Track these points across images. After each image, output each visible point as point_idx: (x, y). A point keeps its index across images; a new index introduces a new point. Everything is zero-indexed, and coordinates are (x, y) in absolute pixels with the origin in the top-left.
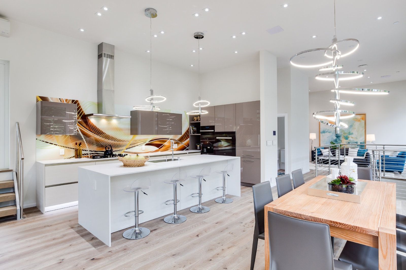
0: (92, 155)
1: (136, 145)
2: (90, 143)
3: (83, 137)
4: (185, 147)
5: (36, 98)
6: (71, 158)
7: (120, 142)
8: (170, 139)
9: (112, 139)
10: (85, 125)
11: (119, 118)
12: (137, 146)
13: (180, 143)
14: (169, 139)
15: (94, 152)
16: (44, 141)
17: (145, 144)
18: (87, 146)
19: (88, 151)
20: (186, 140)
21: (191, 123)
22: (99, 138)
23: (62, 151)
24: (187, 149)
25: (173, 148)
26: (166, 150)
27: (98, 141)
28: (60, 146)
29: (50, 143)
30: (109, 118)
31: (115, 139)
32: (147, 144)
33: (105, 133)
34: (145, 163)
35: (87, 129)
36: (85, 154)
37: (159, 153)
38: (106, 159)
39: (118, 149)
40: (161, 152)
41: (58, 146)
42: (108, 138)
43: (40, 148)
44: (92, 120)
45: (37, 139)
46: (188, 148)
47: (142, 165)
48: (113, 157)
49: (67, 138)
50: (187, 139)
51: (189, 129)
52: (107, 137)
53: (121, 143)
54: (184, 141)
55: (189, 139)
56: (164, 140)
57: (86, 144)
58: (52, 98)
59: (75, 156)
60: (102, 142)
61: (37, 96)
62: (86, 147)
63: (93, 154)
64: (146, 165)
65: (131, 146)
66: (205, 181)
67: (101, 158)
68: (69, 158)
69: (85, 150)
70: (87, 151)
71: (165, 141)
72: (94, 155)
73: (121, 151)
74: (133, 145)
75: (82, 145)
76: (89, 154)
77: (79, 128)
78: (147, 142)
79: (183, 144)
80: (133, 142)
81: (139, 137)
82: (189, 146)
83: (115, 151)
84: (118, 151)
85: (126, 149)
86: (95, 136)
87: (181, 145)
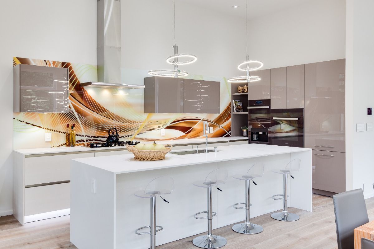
0: (90, 142)
1: (152, 128)
2: (87, 124)
3: (77, 116)
4: (224, 132)
5: (13, 60)
6: (60, 146)
7: (129, 123)
8: (202, 119)
9: (118, 118)
10: (79, 98)
11: (128, 89)
12: (154, 129)
13: (217, 126)
14: (200, 120)
15: (92, 138)
16: (23, 122)
18: (83, 129)
19: (85, 136)
20: (225, 121)
21: (233, 95)
22: (100, 118)
23: (48, 135)
24: (228, 136)
25: (206, 134)
26: (197, 136)
27: (98, 122)
28: (46, 129)
29: (32, 125)
30: (114, 88)
31: (122, 120)
32: (168, 128)
33: (108, 111)
34: (166, 156)
35: (82, 104)
37: (186, 141)
38: (109, 148)
39: (126, 134)
40: (188, 138)
41: (43, 128)
42: (111, 118)
43: (19, 132)
44: (90, 92)
45: (14, 119)
46: (228, 133)
47: (162, 158)
48: (119, 145)
49: (56, 117)
50: (228, 119)
51: (230, 105)
52: (111, 116)
53: (131, 124)
54: (224, 123)
55: (230, 120)
57: (81, 126)
58: (34, 60)
59: (65, 143)
60: (103, 124)
61: (14, 57)
62: (81, 131)
63: (90, 140)
64: (168, 159)
65: (144, 130)
66: (256, 184)
67: (102, 147)
68: (58, 146)
69: (80, 136)
70: (83, 136)
71: (195, 123)
72: (92, 142)
73: (130, 137)
74: (148, 129)
75: (76, 128)
76: (85, 141)
77: (72, 103)
79: (221, 128)
80: (148, 124)
81: (156, 117)
82: (230, 131)
83: (122, 137)
84: (127, 137)
85: (138, 134)
86: (94, 115)
87: (218, 129)
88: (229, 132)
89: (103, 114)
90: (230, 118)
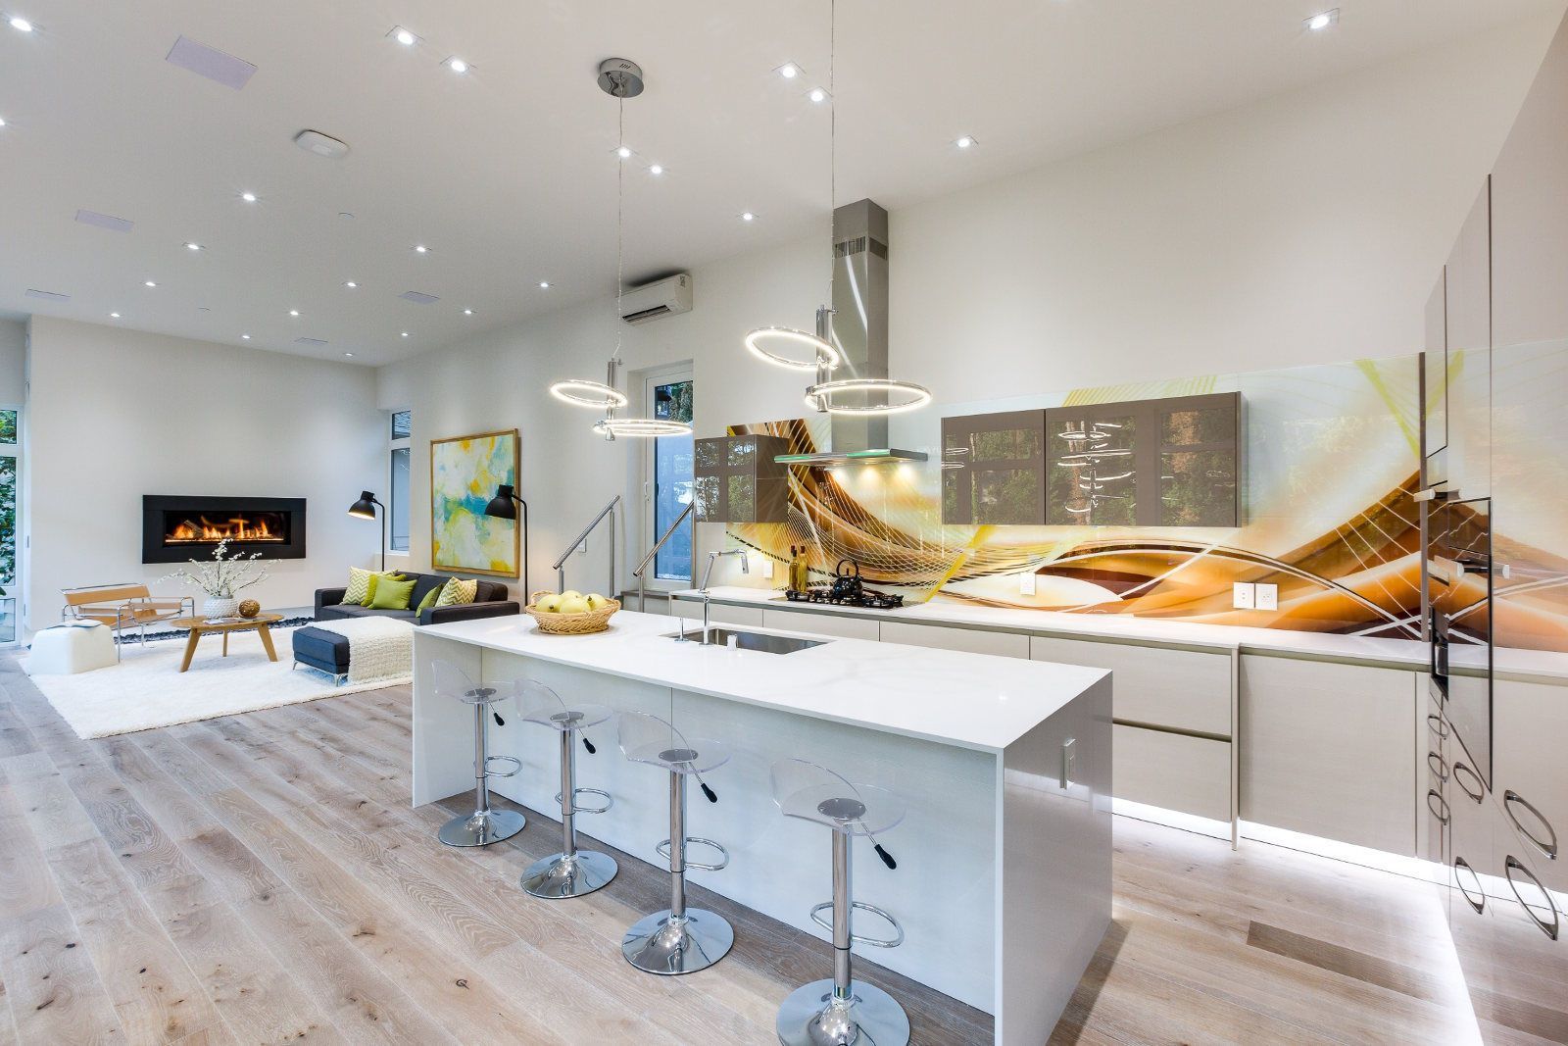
1: (990, 568)
2: (833, 549)
3: (814, 531)
4: (1364, 611)
5: (728, 431)
6: (785, 588)
7: (923, 551)
8: (1209, 549)
9: (898, 537)
10: (819, 491)
12: (999, 571)
13: (1307, 584)
14: (1198, 550)
16: (737, 539)
17: (1038, 567)
18: (821, 558)
19: (827, 574)
20: (1373, 562)
22: (856, 535)
23: (768, 566)
24: (1398, 634)
27: (854, 546)
28: (766, 553)
29: (748, 544)
31: (904, 539)
32: (1047, 571)
33: (874, 518)
35: (825, 505)
36: (818, 583)
39: (917, 579)
40: (1136, 616)
41: (763, 552)
42: (900, 541)
44: (839, 476)
46: (1404, 623)
49: (780, 531)
50: (1391, 553)
52: (878, 530)
53: (930, 554)
54: (1360, 569)
55: (1413, 560)
56: (1162, 557)
57: (820, 549)
58: (752, 426)
60: (864, 550)
61: (727, 424)
62: (821, 562)
65: (970, 571)
69: (820, 572)
71: (1172, 562)
73: (926, 587)
74: (978, 568)
75: (809, 555)
76: (828, 584)
77: (806, 503)
78: (1050, 561)
79: (1336, 591)
80: (978, 554)
81: (1004, 535)
82: (1415, 612)
83: (907, 584)
84: (919, 587)
85: (949, 582)
86: (845, 528)
87: (1314, 594)
88: (1402, 616)
89: (863, 526)
90: (1413, 550)
